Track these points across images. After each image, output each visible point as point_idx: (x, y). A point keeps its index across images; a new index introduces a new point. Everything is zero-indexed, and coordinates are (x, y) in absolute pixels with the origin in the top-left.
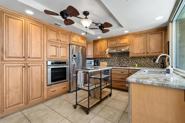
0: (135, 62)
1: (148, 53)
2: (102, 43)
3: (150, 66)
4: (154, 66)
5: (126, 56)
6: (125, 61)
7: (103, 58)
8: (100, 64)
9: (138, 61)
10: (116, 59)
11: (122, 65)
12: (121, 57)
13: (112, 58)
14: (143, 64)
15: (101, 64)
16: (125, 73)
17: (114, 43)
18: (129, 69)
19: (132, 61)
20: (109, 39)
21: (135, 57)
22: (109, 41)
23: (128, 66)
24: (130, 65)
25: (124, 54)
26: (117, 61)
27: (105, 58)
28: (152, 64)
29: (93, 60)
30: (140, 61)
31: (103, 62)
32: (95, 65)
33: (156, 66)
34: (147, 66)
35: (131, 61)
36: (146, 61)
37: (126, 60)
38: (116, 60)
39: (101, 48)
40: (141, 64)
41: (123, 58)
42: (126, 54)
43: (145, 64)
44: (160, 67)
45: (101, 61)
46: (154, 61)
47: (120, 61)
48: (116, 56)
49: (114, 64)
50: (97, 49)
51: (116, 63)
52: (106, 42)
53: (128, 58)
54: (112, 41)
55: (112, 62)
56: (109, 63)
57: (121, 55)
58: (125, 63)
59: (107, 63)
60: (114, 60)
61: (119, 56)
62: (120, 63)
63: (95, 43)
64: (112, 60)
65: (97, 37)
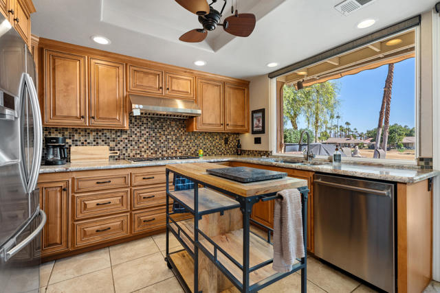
0: (194, 145)
1: (228, 125)
2: (99, 66)
3: (220, 153)
4: (225, 153)
5: (174, 129)
6: (170, 141)
7: (87, 131)
8: (72, 157)
9: (201, 141)
10: (145, 136)
11: (164, 153)
12: (160, 131)
13: (129, 132)
14: (209, 150)
17: (151, 83)
19: (189, 143)
20: (131, 62)
21: (193, 133)
22: (130, 70)
23: (179, 155)
25: (168, 123)
26: (149, 141)
27: (97, 131)
28: (223, 148)
30: (204, 143)
31: (88, 147)
33: (228, 151)
34: (215, 153)
35: (185, 143)
36: (214, 143)
37: (174, 139)
38: (143, 139)
42: (173, 124)
43: (212, 148)
44: (233, 152)
45: (79, 143)
46: (226, 141)
47: (158, 143)
48: (145, 126)
49: (138, 152)
50: (69, 88)
51: (143, 149)
52: (121, 71)
53: (178, 135)
54: (145, 73)
55: (129, 145)
56: (116, 148)
57: (160, 124)
58: (172, 147)
59: (107, 148)
60: (136, 139)
61: (154, 126)
62: (156, 149)
63: (55, 54)
64: (131, 139)
65: (91, 38)
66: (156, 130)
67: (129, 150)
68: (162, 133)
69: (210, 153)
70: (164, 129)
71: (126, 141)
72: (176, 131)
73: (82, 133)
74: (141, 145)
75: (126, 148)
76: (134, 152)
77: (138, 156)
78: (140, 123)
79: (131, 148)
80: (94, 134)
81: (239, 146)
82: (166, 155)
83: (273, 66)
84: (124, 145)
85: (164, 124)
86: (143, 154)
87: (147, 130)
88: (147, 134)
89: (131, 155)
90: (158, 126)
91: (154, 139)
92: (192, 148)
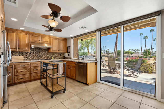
0: (50, 56)
1: (60, 51)
2: (21, 34)
5: (44, 51)
9: (52, 55)
11: (41, 58)
12: (40, 52)
15: (13, 58)
20: (31, 33)
22: (31, 35)
23: (45, 59)
24: (47, 58)
26: (36, 55)
27: (20, 52)
31: (17, 57)
33: (61, 58)
35: (48, 55)
36: (56, 55)
37: (44, 54)
43: (56, 57)
45: (14, 55)
46: (60, 55)
47: (39, 55)
48: (35, 51)
50: (12, 40)
52: (28, 36)
54: (35, 36)
55: (30, 56)
56: (26, 57)
58: (43, 57)
59: (23, 57)
60: (32, 54)
61: (38, 51)
62: (38, 57)
63: (8, 31)
64: (30, 54)
66: (38, 52)
67: (30, 58)
71: (29, 55)
73: (15, 53)
74: (33, 56)
75: (29, 57)
76: (31, 58)
77: (33, 59)
78: (33, 50)
79: (31, 57)
80: (19, 53)
81: (64, 56)
83: (71, 36)
84: (28, 56)
85: (41, 50)
88: (36, 53)
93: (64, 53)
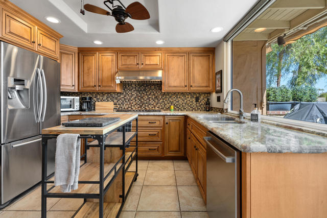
0: (169, 102)
1: (191, 86)
2: (103, 57)
3: (191, 109)
4: (196, 109)
5: (153, 91)
6: (151, 99)
7: (103, 93)
8: (96, 108)
9: (174, 99)
10: (134, 96)
11: (146, 107)
12: (144, 92)
13: (124, 93)
14: (181, 106)
15: (98, 106)
16: (157, 124)
17: (131, 62)
18: (164, 116)
19: (164, 100)
20: (121, 51)
21: (168, 93)
22: (120, 55)
23: (157, 109)
24: (160, 107)
25: (149, 87)
26: (137, 99)
27: (108, 93)
28: (194, 105)
29: (78, 98)
30: (177, 100)
31: (104, 103)
32: (81, 110)
33: (199, 107)
34: (187, 109)
35: (162, 100)
36: (185, 101)
37: (153, 98)
38: (133, 98)
39: (99, 69)
40: (178, 106)
41: (148, 94)
42: (153, 87)
43: (184, 105)
44: (204, 109)
45: (99, 100)
46: (197, 100)
47: (142, 100)
48: (134, 89)
49: (130, 106)
50: (89, 71)
51: (133, 105)
53: (156, 95)
54: (128, 56)
55: (124, 102)
56: (117, 103)
57: (144, 88)
58: (152, 103)
59: (113, 103)
60: (129, 98)
61: (140, 90)
62: (141, 105)
63: (84, 54)
64: (126, 98)
65: (93, 42)
66: (141, 92)
68: (145, 94)
69: (183, 109)
70: (147, 91)
71: (123, 99)
72: (155, 92)
73: (101, 95)
74: (131, 102)
76: (127, 106)
78: (131, 88)
79: (126, 103)
80: (106, 95)
81: (208, 103)
82: (148, 109)
84: (122, 102)
85: (147, 88)
86: (133, 107)
87: (135, 92)
88: (136, 95)
89: (126, 108)
90: (142, 89)
91: (140, 98)
92: (167, 105)
93: (210, 93)
